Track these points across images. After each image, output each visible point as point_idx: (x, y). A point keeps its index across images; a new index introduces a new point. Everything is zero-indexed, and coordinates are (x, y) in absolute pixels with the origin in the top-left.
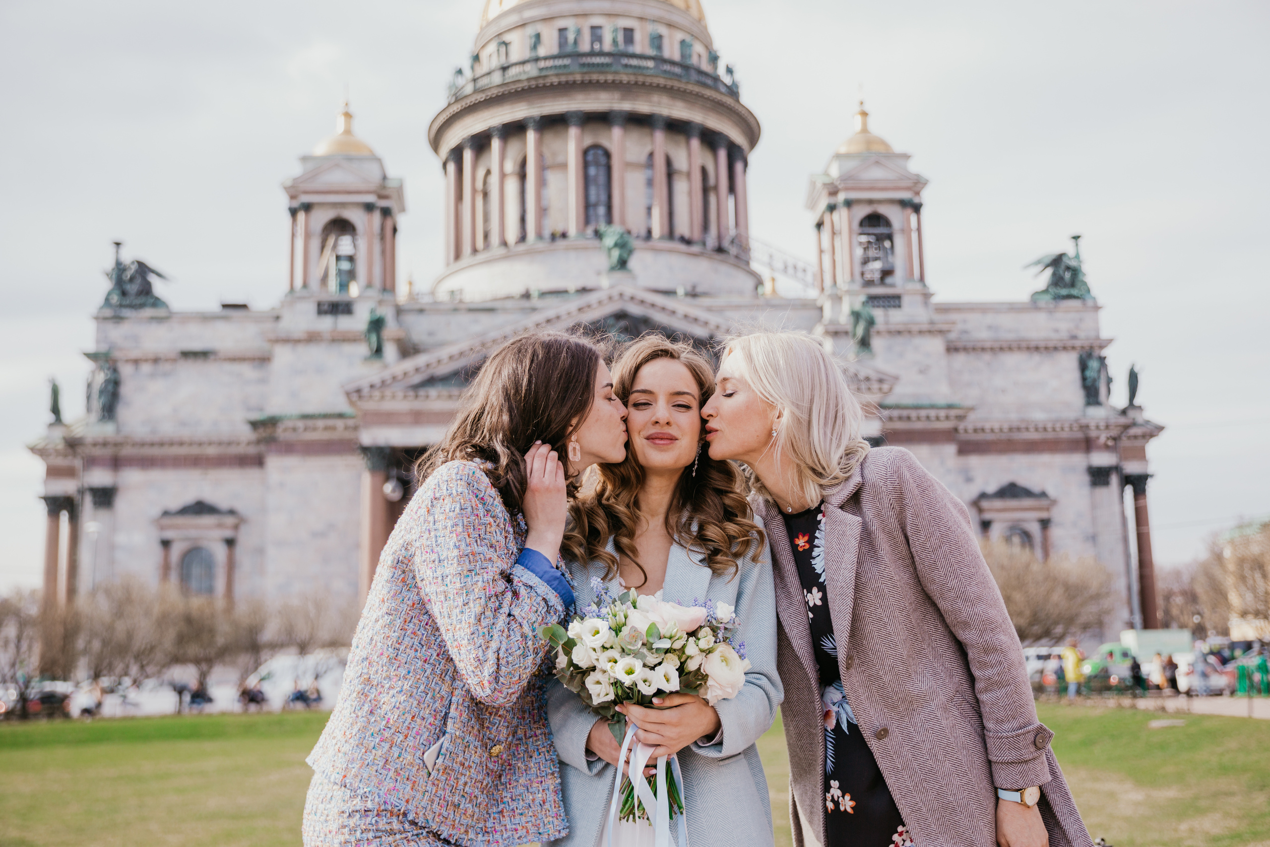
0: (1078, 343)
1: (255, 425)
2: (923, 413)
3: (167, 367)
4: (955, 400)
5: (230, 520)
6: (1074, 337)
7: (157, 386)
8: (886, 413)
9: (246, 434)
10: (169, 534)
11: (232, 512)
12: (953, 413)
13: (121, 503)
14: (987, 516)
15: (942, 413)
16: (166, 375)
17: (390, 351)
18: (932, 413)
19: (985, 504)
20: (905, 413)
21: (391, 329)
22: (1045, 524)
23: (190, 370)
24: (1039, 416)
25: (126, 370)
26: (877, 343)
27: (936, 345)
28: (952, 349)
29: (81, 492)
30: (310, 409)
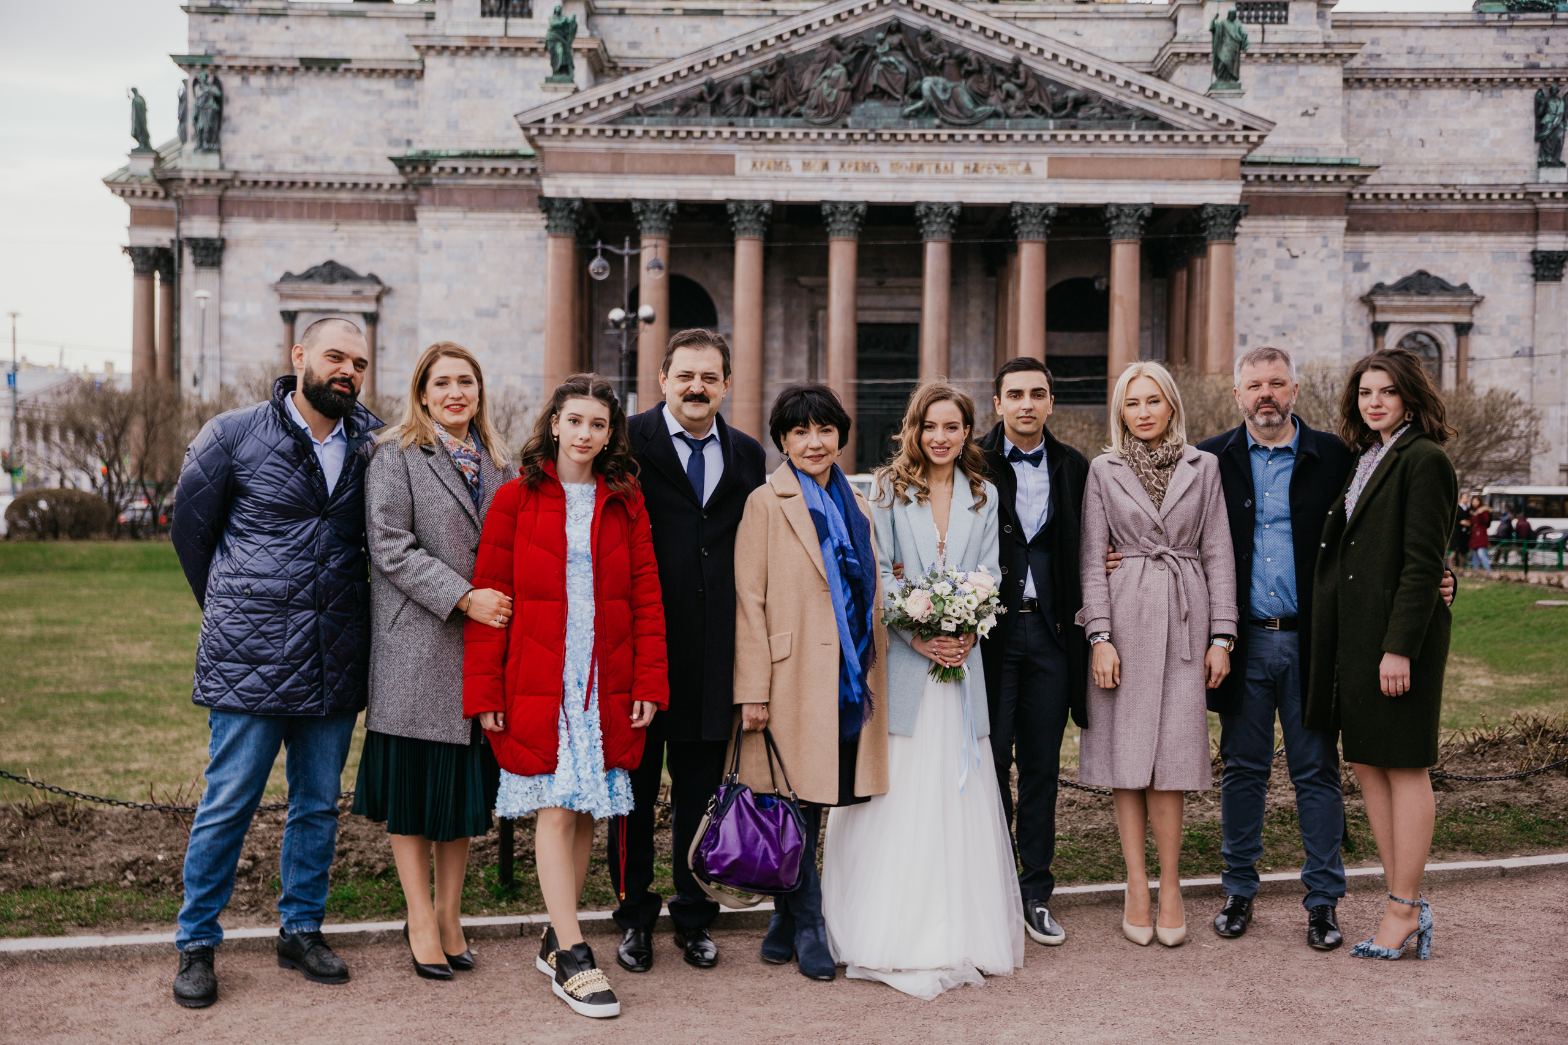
0: (1537, 75)
1: (400, 163)
2: (1304, 173)
3: (284, 80)
4: (1352, 155)
5: (372, 290)
6: (1535, 67)
7: (273, 106)
8: (1251, 172)
9: (390, 174)
10: (292, 306)
11: (373, 279)
12: (1345, 174)
13: (231, 262)
14: (1381, 318)
15: (1331, 174)
16: (284, 91)
17: (581, 69)
18: (1318, 174)
19: (1380, 301)
20: (1278, 172)
21: (583, 38)
22: (1463, 330)
23: (312, 86)
24: (1468, 179)
25: (232, 82)
26: (1247, 72)
27: (1331, 76)
28: (1352, 82)
29: (179, 243)
30: (473, 146)
